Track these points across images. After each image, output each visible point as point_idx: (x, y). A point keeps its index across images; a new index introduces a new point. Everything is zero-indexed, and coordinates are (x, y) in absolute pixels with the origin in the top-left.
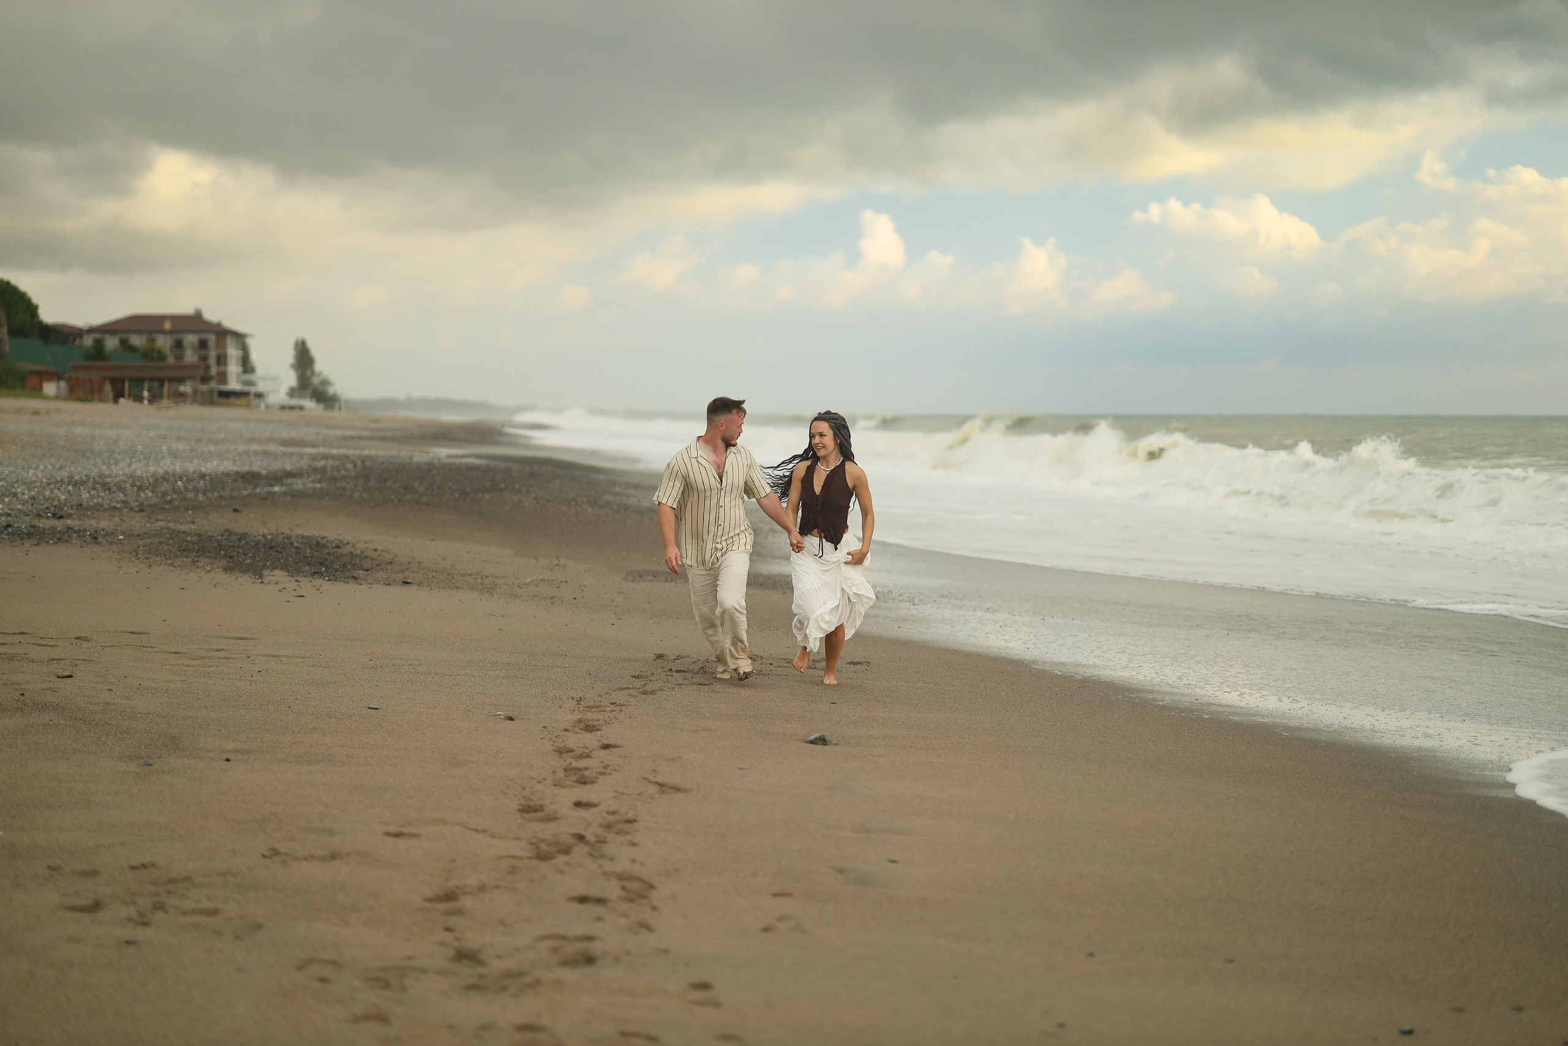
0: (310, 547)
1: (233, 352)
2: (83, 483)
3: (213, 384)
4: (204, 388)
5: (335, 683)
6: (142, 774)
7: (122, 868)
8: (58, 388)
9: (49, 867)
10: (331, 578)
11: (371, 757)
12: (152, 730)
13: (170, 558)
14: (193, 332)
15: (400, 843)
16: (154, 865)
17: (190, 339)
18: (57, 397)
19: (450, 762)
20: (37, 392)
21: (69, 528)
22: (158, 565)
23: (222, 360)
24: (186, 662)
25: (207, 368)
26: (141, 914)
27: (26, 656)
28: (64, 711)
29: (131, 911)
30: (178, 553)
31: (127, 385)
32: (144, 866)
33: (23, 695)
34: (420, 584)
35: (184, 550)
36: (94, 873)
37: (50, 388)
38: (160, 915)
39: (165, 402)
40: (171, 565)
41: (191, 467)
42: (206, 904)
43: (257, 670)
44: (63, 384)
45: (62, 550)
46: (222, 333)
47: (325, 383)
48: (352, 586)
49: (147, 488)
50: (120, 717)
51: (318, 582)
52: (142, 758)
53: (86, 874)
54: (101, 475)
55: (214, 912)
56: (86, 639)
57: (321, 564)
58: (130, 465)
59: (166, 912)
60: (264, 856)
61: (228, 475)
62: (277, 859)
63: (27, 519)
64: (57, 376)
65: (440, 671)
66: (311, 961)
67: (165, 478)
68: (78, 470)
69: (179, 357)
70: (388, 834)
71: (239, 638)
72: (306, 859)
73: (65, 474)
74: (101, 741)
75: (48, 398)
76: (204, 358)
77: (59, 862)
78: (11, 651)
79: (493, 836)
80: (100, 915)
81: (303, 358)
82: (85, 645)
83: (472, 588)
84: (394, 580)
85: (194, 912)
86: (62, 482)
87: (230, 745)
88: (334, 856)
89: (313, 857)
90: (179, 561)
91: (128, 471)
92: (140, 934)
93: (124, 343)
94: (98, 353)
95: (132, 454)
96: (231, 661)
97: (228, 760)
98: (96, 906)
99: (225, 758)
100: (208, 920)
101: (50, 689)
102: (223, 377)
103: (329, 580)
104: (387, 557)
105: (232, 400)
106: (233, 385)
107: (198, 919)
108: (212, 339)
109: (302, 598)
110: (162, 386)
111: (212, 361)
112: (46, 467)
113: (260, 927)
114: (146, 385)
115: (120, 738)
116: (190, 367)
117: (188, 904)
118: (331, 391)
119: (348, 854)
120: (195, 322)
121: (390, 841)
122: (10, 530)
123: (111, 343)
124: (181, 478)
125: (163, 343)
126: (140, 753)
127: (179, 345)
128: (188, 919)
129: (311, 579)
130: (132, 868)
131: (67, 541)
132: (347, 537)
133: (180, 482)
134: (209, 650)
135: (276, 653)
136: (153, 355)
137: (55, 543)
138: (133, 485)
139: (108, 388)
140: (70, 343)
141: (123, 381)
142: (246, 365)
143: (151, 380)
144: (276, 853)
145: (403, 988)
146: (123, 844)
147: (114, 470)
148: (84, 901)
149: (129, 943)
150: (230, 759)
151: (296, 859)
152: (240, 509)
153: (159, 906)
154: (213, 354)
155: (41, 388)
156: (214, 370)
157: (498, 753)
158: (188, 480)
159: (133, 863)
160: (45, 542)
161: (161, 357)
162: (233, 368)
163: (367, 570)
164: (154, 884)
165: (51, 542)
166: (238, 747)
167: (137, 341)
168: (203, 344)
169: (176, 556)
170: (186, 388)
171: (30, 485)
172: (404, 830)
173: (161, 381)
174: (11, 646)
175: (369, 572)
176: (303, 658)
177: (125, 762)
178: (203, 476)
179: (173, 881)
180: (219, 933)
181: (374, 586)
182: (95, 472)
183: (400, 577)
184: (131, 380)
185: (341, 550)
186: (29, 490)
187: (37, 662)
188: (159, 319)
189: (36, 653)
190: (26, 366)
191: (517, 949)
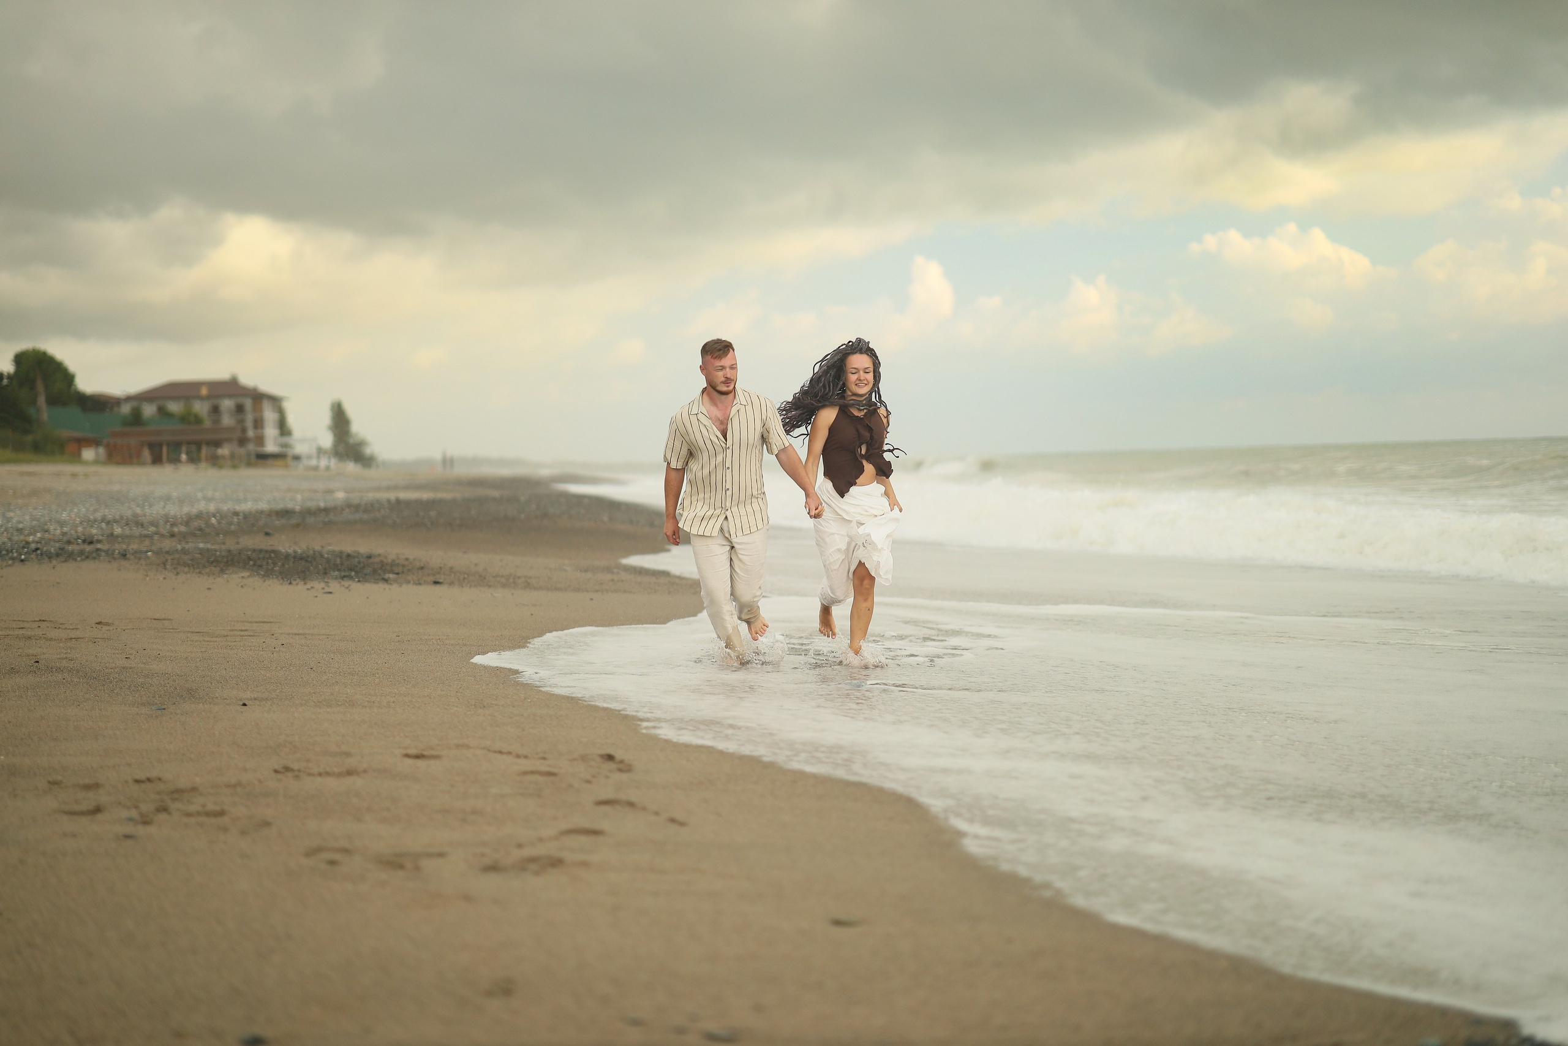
0: (341, 558)
1: (269, 416)
2: (116, 521)
3: (251, 447)
4: (241, 451)
5: (360, 652)
6: (154, 715)
7: (126, 782)
8: (97, 454)
9: (49, 782)
10: (361, 579)
11: (394, 702)
12: (168, 685)
13: (198, 568)
14: (230, 396)
15: (420, 763)
16: (160, 779)
17: (227, 404)
18: (96, 462)
19: (475, 705)
20: (76, 458)
21: (98, 550)
22: (186, 573)
23: (259, 423)
24: (209, 639)
25: (244, 430)
26: (142, 815)
27: (44, 636)
28: (78, 672)
29: (134, 814)
30: (207, 564)
31: (165, 450)
32: (149, 780)
33: (37, 662)
34: (451, 584)
35: (212, 562)
36: (96, 786)
37: (88, 454)
38: (163, 816)
39: (203, 465)
40: (200, 573)
41: (225, 507)
42: (211, 807)
43: (280, 644)
44: (101, 450)
45: (89, 565)
46: (258, 397)
47: (362, 444)
48: (382, 586)
49: (181, 524)
50: (136, 676)
51: (346, 583)
52: (156, 704)
53: (88, 787)
54: (135, 515)
55: (221, 813)
56: (107, 624)
57: (351, 570)
58: (164, 507)
59: (169, 813)
60: (276, 771)
61: (262, 512)
62: (289, 774)
63: (57, 545)
64: (94, 442)
65: (468, 643)
66: (319, 850)
67: (199, 516)
68: (110, 513)
69: (217, 421)
70: (407, 756)
71: (263, 622)
72: (320, 774)
73: (99, 515)
74: (114, 693)
75: (87, 463)
76: (241, 422)
77: (60, 778)
78: (30, 633)
79: (518, 756)
80: (99, 816)
81: (340, 420)
82: (105, 628)
83: (504, 586)
84: (424, 581)
85: (199, 814)
86: (95, 520)
87: (249, 695)
88: (350, 773)
89: (328, 774)
90: (207, 570)
91: (162, 512)
92: (141, 830)
93: (162, 411)
94: (136, 419)
95: (168, 498)
96: (254, 638)
97: (244, 705)
98: (97, 810)
99: (241, 704)
100: (213, 820)
101: (66, 658)
102: (260, 440)
103: (359, 581)
104: (418, 564)
105: (270, 461)
106: (271, 447)
107: (205, 819)
108: (248, 403)
109: (329, 595)
110: (199, 450)
111: (249, 424)
112: (79, 510)
113: (267, 824)
114: (184, 449)
115: (134, 691)
116: (228, 429)
117: (192, 808)
118: (368, 451)
119: (365, 771)
120: (230, 387)
121: (410, 761)
122: (39, 552)
123: (149, 410)
124: (214, 516)
125: (201, 408)
126: (153, 702)
127: (216, 410)
128: (192, 820)
129: (341, 581)
130: (137, 781)
131: (95, 558)
132: (380, 551)
133: (213, 518)
134: (230, 630)
135: (301, 632)
136: (189, 419)
137: (82, 560)
138: (166, 522)
139: (146, 454)
140: (108, 410)
141: (160, 445)
142: (283, 427)
143: (189, 443)
144: (287, 769)
145: (417, 868)
146: (129, 765)
147: (148, 511)
148: (84, 807)
149: (127, 837)
150: (247, 703)
151: (310, 774)
152: (271, 532)
153: (164, 809)
154: (249, 418)
155: (79, 455)
156: (251, 433)
157: (525, 698)
158: (221, 516)
159: (138, 777)
160: (73, 559)
161: (198, 420)
162: (270, 432)
163: (398, 574)
164: (158, 793)
165: (79, 559)
166: (256, 696)
167: (174, 407)
168: (240, 409)
169: (205, 567)
170: (224, 451)
171: (62, 524)
172: (425, 753)
173: (198, 445)
174: (30, 630)
175: (400, 575)
176: (328, 635)
177: (138, 707)
178: (236, 514)
179: (179, 791)
180: (225, 830)
181: (404, 586)
182: (129, 513)
183: (432, 578)
184: (168, 444)
185: (373, 560)
186: (62, 527)
187: (55, 640)
188: (196, 386)
189: (53, 634)
190: (65, 433)
191: (541, 840)
